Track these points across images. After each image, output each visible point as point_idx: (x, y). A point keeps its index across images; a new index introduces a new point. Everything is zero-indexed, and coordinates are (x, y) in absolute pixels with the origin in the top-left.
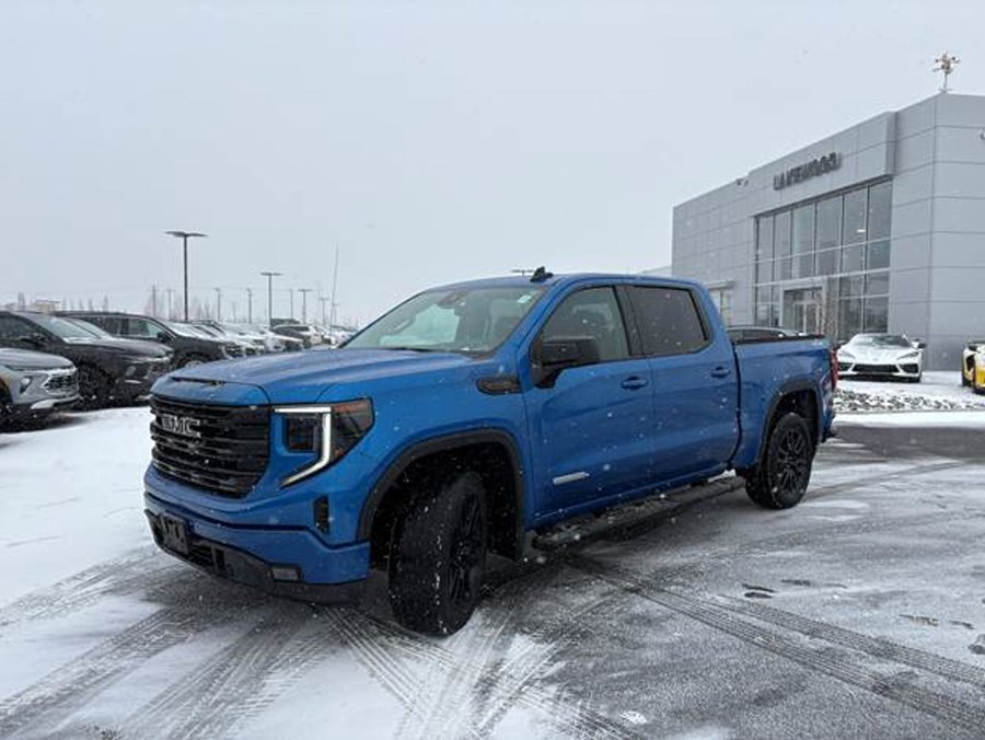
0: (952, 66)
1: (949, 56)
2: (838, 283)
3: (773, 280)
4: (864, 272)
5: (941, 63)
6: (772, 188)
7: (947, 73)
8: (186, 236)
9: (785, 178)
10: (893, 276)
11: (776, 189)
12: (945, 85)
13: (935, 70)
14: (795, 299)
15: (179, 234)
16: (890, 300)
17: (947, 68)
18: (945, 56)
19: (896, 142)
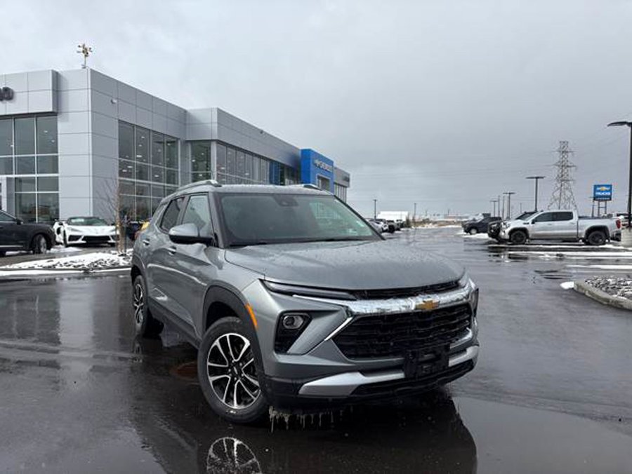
0: (89, 52)
1: (87, 46)
2: (14, 182)
4: (36, 175)
5: (81, 49)
12: (85, 63)
13: (79, 52)
16: (60, 196)
17: (86, 53)
18: (84, 46)
19: (57, 91)
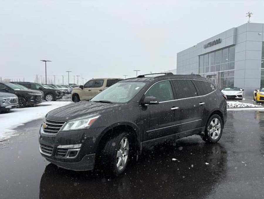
0: (251, 15)
1: (250, 13)
2: (221, 74)
3: (204, 73)
4: (228, 70)
6: (203, 48)
7: (249, 17)
8: (46, 61)
9: (207, 45)
10: (235, 72)
11: (204, 48)
12: (249, 20)
13: (246, 16)
14: (209, 78)
15: (44, 61)
16: (235, 78)
17: (250, 16)
18: (249, 13)
19: (236, 36)
